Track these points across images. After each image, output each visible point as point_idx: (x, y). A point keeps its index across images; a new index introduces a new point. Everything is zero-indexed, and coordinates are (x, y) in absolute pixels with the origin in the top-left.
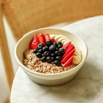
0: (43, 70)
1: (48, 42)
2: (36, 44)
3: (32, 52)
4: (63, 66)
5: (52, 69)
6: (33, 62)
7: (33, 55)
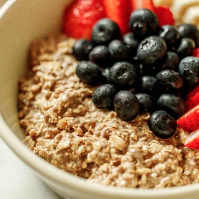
0: (88, 148)
1: (138, 19)
2: (87, 18)
3: (65, 50)
4: (186, 143)
5: (128, 156)
6: (55, 103)
7: (64, 65)
